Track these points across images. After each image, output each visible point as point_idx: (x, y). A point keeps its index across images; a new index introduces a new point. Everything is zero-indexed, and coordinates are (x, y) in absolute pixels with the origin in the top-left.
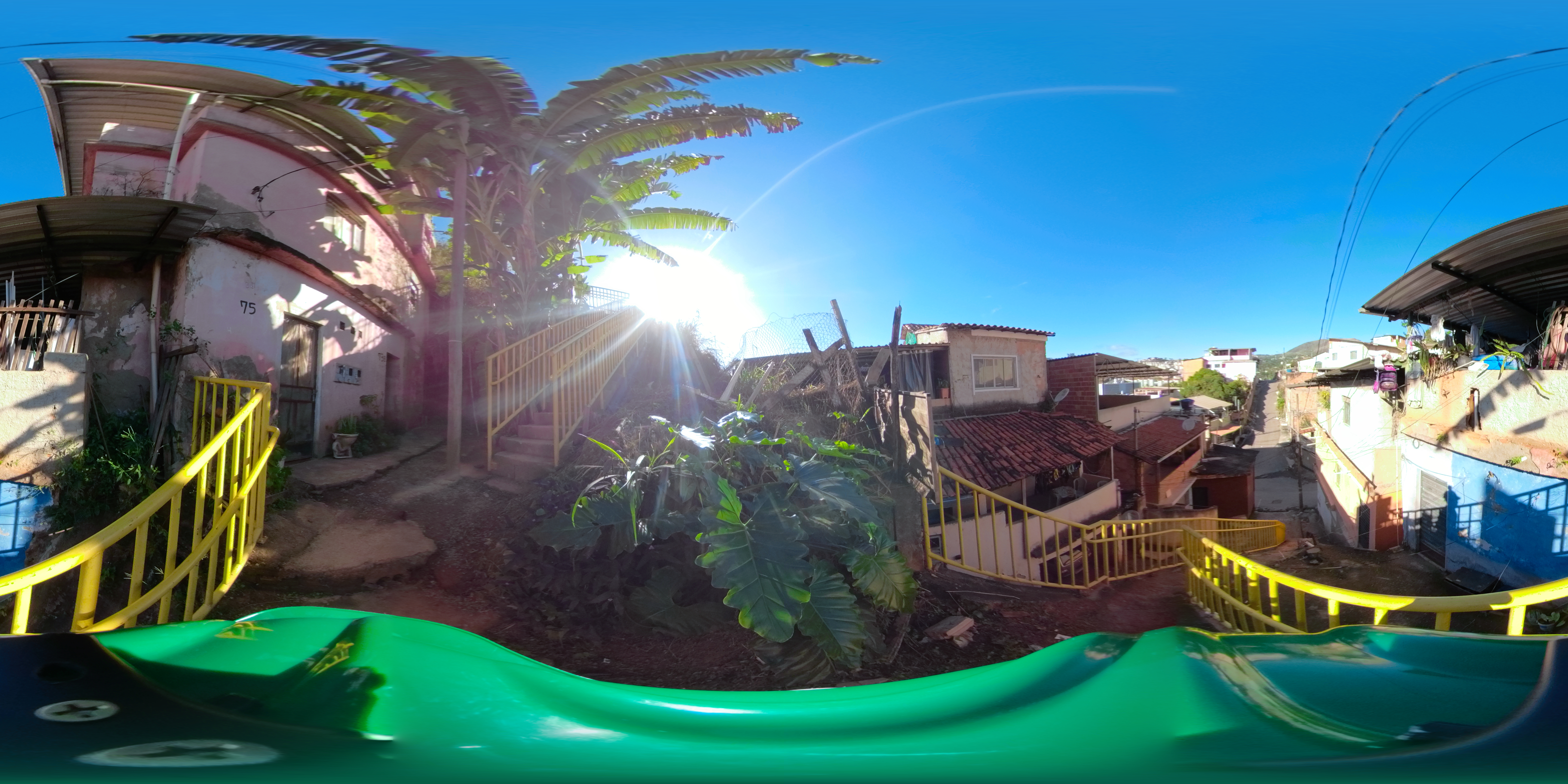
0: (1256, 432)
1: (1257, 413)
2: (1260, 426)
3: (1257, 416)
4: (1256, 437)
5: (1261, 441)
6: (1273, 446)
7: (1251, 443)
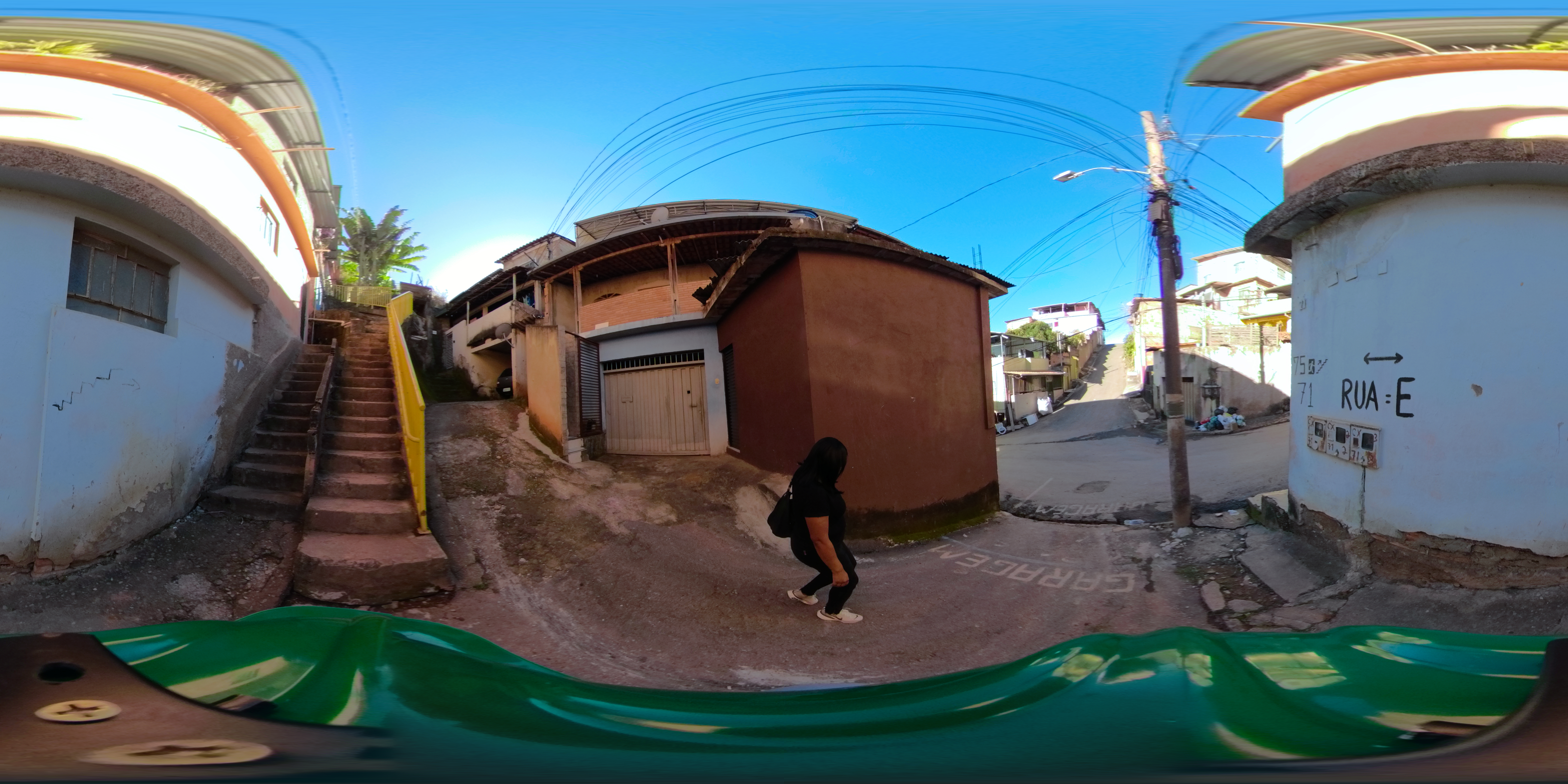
0: (1089, 385)
1: (1094, 366)
2: (1097, 378)
3: (1095, 369)
4: (1088, 389)
5: (1094, 393)
6: (1113, 397)
7: (1078, 396)
